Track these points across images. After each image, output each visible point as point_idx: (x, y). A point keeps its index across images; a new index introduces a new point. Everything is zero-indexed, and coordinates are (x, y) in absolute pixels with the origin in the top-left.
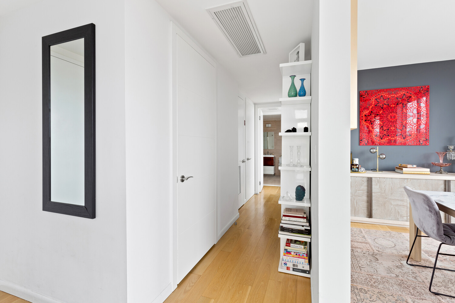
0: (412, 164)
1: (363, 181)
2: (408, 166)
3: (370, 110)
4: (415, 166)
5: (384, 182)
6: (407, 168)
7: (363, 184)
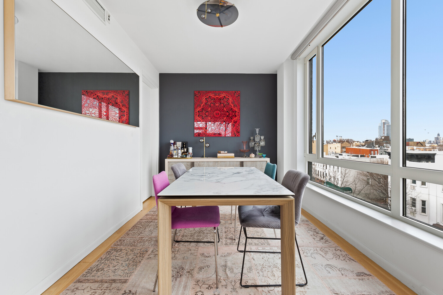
0: (225, 151)
1: (188, 165)
2: (222, 152)
3: (202, 107)
4: (226, 152)
5: (203, 165)
6: (221, 153)
7: (188, 168)
